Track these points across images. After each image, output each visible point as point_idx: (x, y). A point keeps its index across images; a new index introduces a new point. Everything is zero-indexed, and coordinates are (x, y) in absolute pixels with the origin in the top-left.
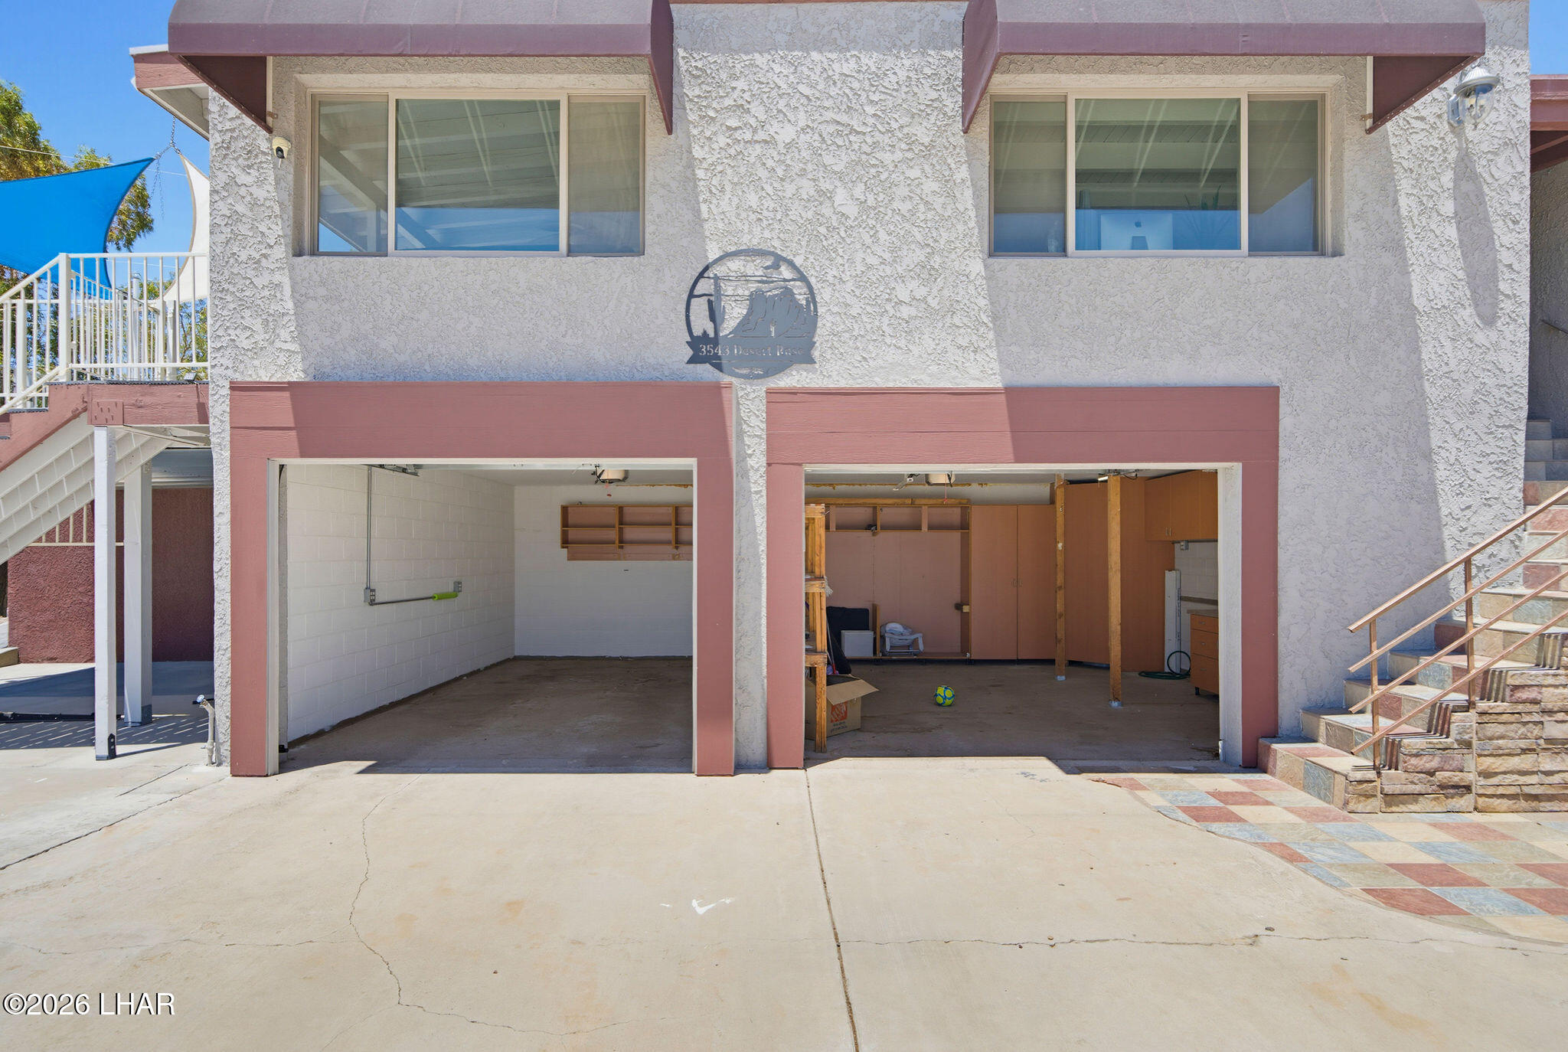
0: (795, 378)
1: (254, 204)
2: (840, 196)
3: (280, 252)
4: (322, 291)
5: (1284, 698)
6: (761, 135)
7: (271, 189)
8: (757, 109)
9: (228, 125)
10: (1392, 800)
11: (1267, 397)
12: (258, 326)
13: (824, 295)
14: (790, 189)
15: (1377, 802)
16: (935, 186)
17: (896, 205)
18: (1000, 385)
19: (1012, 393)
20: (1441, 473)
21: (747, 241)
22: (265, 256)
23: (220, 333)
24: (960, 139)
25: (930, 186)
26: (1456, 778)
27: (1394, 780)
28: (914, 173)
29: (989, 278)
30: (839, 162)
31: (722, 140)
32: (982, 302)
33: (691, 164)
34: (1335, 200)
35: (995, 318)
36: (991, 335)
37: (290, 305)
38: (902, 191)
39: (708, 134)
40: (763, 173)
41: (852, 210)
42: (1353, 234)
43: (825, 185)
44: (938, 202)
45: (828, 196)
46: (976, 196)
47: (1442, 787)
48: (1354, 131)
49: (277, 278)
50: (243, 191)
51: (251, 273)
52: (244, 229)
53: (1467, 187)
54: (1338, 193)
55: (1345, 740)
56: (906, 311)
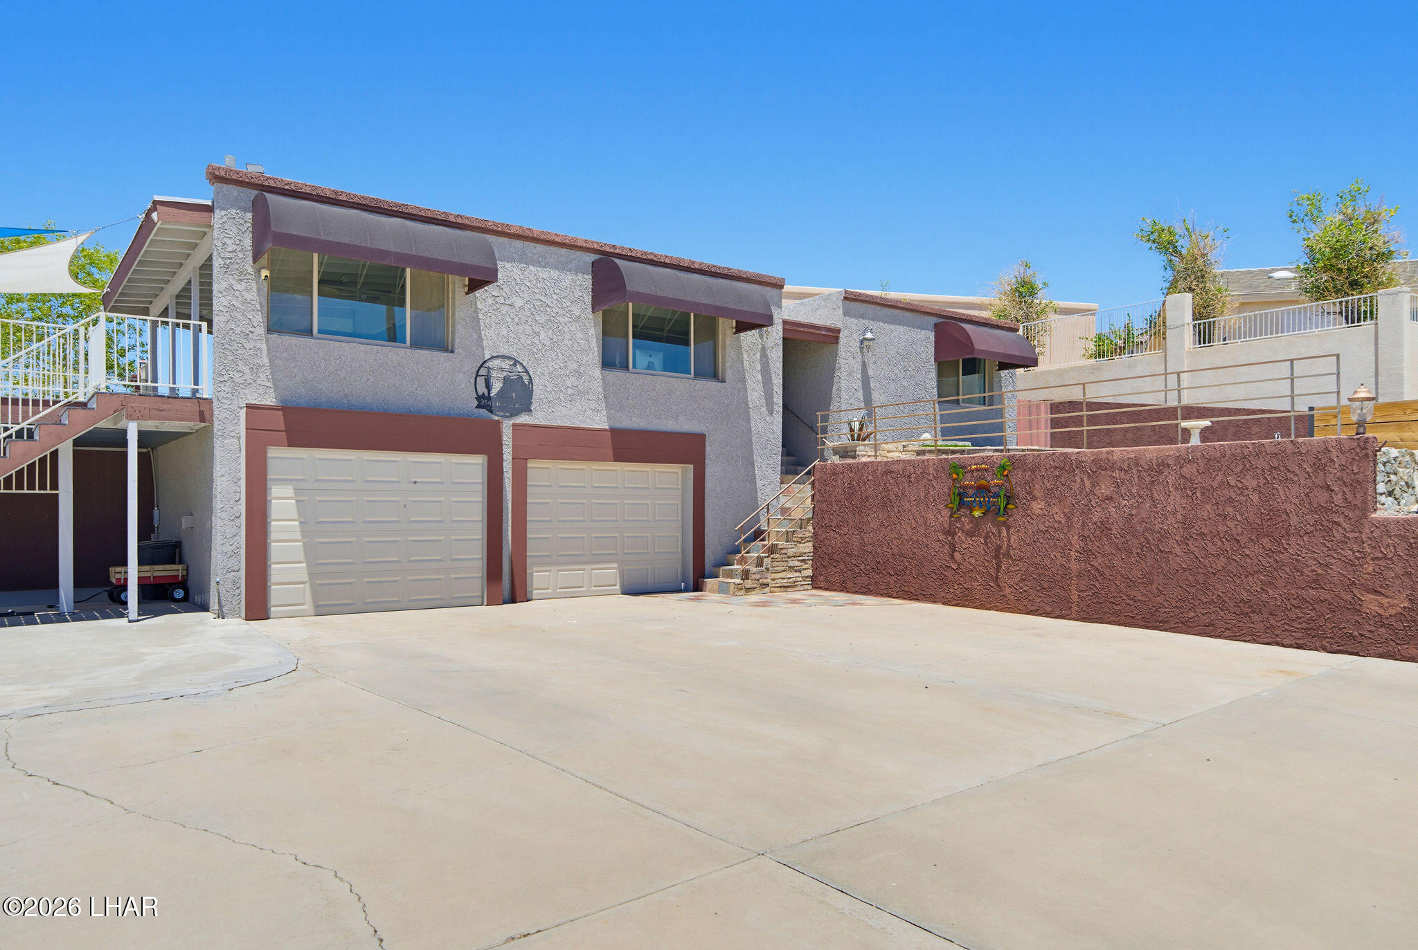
0: (523, 419)
1: (245, 302)
2: (543, 335)
3: (261, 330)
4: (285, 355)
5: (707, 561)
6: (508, 302)
7: (255, 294)
8: (506, 289)
9: (228, 255)
10: (748, 590)
11: (700, 438)
12: (246, 369)
13: (536, 381)
14: (521, 328)
15: (743, 592)
16: (581, 335)
17: (566, 342)
18: (607, 427)
19: (613, 431)
20: (756, 472)
21: (503, 351)
22: (251, 332)
23: (223, 372)
24: (590, 316)
25: (579, 335)
26: (765, 581)
27: (749, 583)
28: (573, 328)
29: (603, 379)
30: (542, 319)
31: (490, 301)
32: (600, 390)
33: (476, 311)
34: (722, 358)
35: (605, 397)
36: (604, 405)
37: (266, 361)
38: (567, 336)
39: (484, 297)
40: (508, 319)
41: (547, 342)
42: (729, 374)
43: (537, 329)
44: (582, 343)
45: (537, 334)
46: (597, 339)
47: (762, 585)
48: (730, 332)
49: (258, 345)
50: (237, 294)
51: (243, 341)
52: (238, 315)
53: (764, 359)
54: (724, 356)
55: (730, 574)
56: (570, 391)
